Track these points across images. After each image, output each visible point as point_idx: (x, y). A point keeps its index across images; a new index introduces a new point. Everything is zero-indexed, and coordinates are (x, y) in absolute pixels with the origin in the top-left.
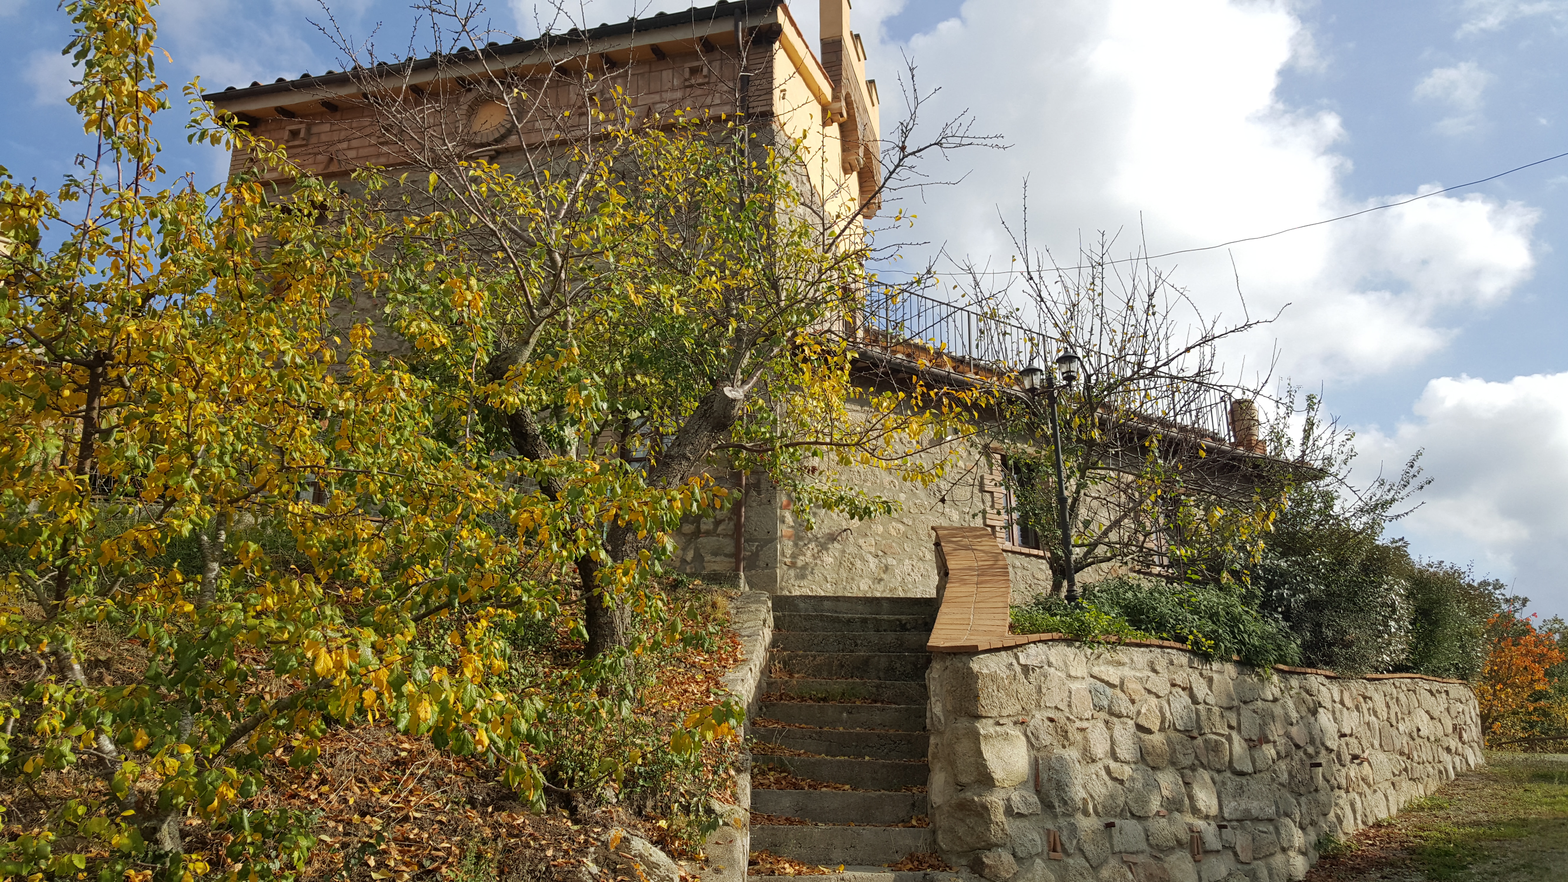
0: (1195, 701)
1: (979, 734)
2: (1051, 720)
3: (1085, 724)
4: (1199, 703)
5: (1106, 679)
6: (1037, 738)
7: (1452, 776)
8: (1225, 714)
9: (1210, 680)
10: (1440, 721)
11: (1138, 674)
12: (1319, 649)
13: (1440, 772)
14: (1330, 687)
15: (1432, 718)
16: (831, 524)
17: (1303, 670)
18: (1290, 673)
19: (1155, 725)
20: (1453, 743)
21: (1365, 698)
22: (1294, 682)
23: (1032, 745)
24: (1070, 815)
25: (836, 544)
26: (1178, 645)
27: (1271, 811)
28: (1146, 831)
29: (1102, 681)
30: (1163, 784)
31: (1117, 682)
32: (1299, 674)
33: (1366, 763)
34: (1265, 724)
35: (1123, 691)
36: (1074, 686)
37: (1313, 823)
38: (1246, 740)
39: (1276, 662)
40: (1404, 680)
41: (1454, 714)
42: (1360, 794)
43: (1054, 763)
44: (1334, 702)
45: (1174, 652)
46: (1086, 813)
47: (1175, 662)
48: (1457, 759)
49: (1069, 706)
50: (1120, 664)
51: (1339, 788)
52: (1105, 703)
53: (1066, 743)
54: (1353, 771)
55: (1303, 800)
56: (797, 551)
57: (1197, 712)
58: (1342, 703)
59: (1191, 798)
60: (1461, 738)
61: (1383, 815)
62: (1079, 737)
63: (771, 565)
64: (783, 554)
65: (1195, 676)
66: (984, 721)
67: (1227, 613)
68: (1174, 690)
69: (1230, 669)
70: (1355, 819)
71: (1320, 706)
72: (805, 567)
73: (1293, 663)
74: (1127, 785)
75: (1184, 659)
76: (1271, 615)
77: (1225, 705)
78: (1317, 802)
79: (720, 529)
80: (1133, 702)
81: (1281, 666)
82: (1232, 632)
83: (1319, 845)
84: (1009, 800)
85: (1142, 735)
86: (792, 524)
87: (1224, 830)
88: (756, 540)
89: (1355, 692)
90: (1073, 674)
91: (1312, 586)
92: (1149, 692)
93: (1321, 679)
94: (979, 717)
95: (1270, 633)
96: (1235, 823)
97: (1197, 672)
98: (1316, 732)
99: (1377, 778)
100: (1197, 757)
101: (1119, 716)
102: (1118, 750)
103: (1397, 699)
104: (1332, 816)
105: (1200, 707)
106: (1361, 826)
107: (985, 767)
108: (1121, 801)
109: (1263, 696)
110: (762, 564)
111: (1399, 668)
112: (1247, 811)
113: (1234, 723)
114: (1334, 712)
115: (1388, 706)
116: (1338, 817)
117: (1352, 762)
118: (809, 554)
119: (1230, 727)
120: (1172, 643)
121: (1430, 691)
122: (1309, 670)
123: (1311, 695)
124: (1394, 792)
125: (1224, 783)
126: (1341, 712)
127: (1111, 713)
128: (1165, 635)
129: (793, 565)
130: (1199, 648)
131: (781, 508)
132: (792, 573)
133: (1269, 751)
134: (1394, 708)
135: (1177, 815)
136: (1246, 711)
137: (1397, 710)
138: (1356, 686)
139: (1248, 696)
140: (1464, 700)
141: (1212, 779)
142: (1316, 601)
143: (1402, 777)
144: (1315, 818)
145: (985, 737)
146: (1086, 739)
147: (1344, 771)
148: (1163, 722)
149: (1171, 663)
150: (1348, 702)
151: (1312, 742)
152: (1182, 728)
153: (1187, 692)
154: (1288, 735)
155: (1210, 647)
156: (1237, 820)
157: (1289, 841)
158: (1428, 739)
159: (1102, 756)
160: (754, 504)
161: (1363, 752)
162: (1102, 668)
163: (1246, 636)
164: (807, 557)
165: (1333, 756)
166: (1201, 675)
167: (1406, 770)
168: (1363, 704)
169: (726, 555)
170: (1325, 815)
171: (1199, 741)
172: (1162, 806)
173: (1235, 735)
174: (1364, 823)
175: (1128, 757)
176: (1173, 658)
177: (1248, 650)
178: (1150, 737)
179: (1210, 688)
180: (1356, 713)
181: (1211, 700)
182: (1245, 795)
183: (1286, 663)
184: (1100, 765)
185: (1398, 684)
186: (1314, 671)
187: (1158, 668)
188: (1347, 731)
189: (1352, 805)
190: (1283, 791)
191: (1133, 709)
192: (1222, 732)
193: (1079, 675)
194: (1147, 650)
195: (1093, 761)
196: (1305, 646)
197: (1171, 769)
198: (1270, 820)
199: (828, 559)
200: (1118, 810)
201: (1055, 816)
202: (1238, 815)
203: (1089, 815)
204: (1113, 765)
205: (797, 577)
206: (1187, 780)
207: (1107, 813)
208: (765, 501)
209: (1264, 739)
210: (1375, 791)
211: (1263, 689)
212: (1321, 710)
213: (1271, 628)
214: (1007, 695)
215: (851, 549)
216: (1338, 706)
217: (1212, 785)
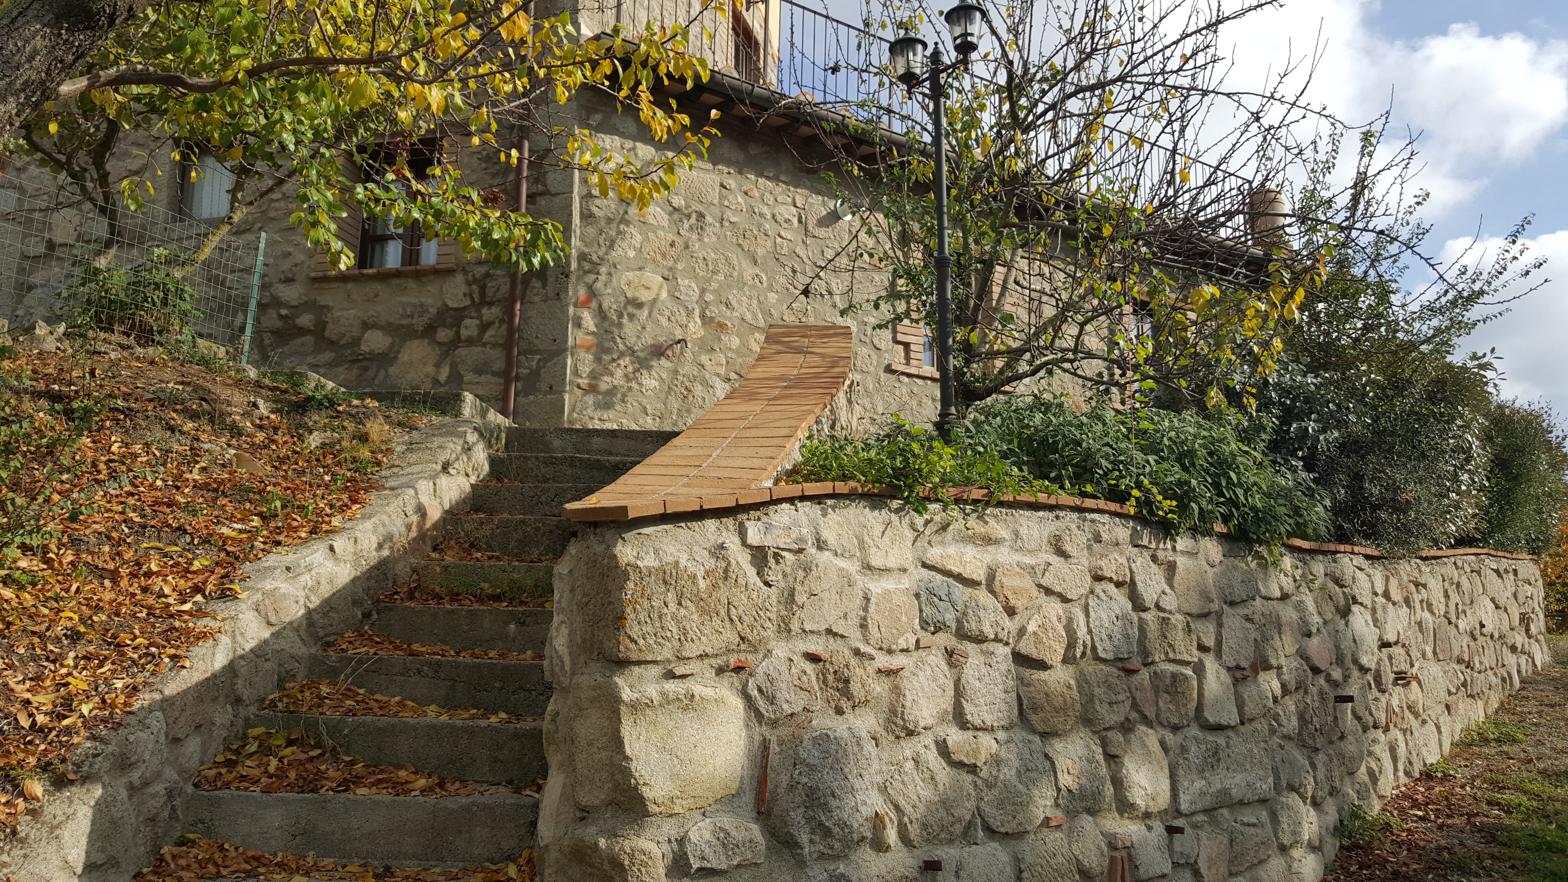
0: (1139, 605)
1: (618, 700)
2: (814, 658)
3: (898, 661)
4: (1146, 610)
5: (956, 569)
6: (771, 700)
7: (1517, 684)
8: (1194, 626)
9: (1171, 568)
10: (1506, 610)
11: (1028, 560)
12: (1357, 513)
13: (1503, 680)
14: (1371, 571)
15: (1497, 607)
16: (658, 331)
17: (1332, 547)
18: (1311, 552)
19: (1054, 652)
20: (1519, 639)
21: (1417, 585)
22: (1319, 567)
23: (759, 715)
24: (837, 857)
25: (663, 361)
26: (1113, 506)
27: (1265, 786)
28: (1017, 861)
29: (948, 574)
30: (1062, 763)
31: (980, 575)
32: (1324, 553)
33: (1414, 684)
34: (1266, 639)
35: (992, 592)
36: (877, 587)
37: (1333, 792)
38: (1229, 669)
39: (1289, 535)
40: (1467, 557)
41: (1521, 599)
42: (1404, 732)
43: (809, 752)
44: (1376, 594)
45: (1105, 518)
46: (880, 846)
47: (1105, 536)
48: (1523, 659)
49: (863, 626)
50: (988, 541)
51: (1376, 727)
52: (950, 617)
53: (845, 704)
54: (1396, 697)
55: (1321, 758)
56: (599, 369)
57: (1142, 626)
58: (1386, 595)
59: (1118, 783)
60: (1527, 630)
61: (1433, 758)
62: (880, 688)
63: (556, 388)
64: (576, 372)
65: (1141, 563)
66: (636, 670)
67: (1211, 454)
68: (1099, 587)
69: (1212, 548)
70: (1396, 770)
71: (1355, 601)
72: (612, 391)
73: (1318, 538)
74: (984, 774)
75: (1122, 532)
76: (1286, 461)
77: (1194, 611)
78: (1341, 756)
79: (487, 335)
80: (1011, 612)
81: (1298, 542)
82: (1217, 486)
83: (1340, 830)
84: (682, 841)
85: (1027, 673)
86: (593, 328)
87: (1177, 836)
88: (537, 352)
89: (1405, 578)
90: (876, 561)
91: (1352, 418)
92: (1048, 592)
93: (1359, 561)
94: (623, 664)
95: (1283, 488)
96: (1200, 818)
97: (1147, 554)
98: (1346, 644)
99: (1428, 703)
100: (1135, 706)
101: (979, 639)
102: (968, 707)
103: (1458, 585)
104: (1362, 774)
105: (1148, 616)
106: (1403, 779)
107: (627, 773)
108: (965, 811)
109: (1264, 591)
110: (544, 387)
111: (1464, 541)
112: (1225, 792)
113: (1210, 642)
114: (1374, 611)
115: (1447, 596)
116: (1371, 773)
117: (1395, 683)
118: (619, 373)
119: (1202, 648)
120: (1102, 504)
121: (1497, 572)
122: (1342, 548)
123: (1342, 586)
124: (1448, 718)
125: (1184, 749)
126: (1384, 609)
127: (962, 635)
128: (1089, 489)
129: (592, 389)
130: (1152, 513)
131: (576, 305)
132: (590, 399)
133: (1270, 683)
134: (1455, 598)
135: (1086, 821)
136: (1233, 620)
137: (1458, 600)
138: (1406, 568)
139: (1240, 592)
140: (1532, 580)
141: (1163, 744)
142: (1356, 442)
143: (1460, 694)
144: (1337, 784)
145: (634, 706)
146: (897, 691)
147: (1383, 699)
148: (1071, 645)
149: (1098, 539)
150: (1396, 594)
151: (1340, 660)
152: (1109, 656)
153: (1125, 590)
154: (1303, 655)
155: (1171, 511)
156: (1205, 811)
157: (1294, 833)
158: (1492, 636)
159: (930, 722)
160: (537, 299)
161: (1412, 666)
162: (952, 550)
163: (1240, 492)
164: (618, 378)
165: (1370, 677)
166: (1154, 558)
167: (1464, 685)
168: (1415, 596)
169: (494, 374)
170: (1351, 774)
171: (1145, 674)
172: (1057, 805)
173: (1210, 663)
174: (1407, 774)
175: (989, 719)
176: (1101, 528)
177: (1244, 516)
178: (1043, 675)
179: (1170, 581)
180: (1406, 609)
181: (1170, 602)
182: (1222, 765)
183: (1305, 537)
184: (928, 739)
185: (1460, 564)
186: (1348, 548)
187: (1068, 548)
188: (1391, 637)
189: (1393, 750)
190: (1289, 746)
191: (1010, 625)
192: (1187, 658)
193: (892, 563)
194: (1051, 515)
195: (911, 733)
196: (1337, 510)
197: (1084, 732)
198: (1263, 801)
199: (650, 382)
200: (958, 829)
201: (801, 864)
202: (1207, 802)
203: (888, 848)
204: (955, 736)
205: (598, 406)
206: (1113, 751)
207: (932, 839)
208: (552, 294)
209: (1262, 664)
210: (1424, 722)
211: (1265, 580)
212: (1355, 608)
213: (1285, 481)
214: (703, 612)
215: (687, 369)
216: (1381, 600)
217: (1160, 753)
